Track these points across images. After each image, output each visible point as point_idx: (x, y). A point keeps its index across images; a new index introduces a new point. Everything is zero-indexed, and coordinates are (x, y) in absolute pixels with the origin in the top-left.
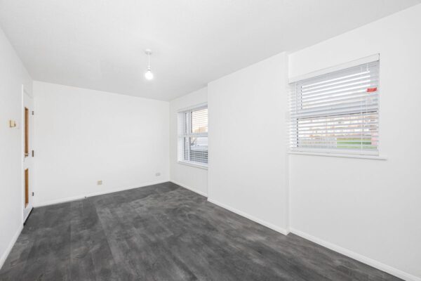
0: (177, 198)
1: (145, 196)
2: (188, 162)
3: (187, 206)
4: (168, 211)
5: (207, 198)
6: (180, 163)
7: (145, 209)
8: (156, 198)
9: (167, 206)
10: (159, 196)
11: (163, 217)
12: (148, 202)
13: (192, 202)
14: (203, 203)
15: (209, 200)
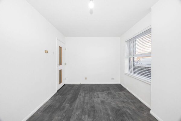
0: (122, 99)
1: (103, 91)
2: (132, 74)
3: (129, 111)
4: (113, 109)
5: (150, 110)
6: (126, 74)
7: (99, 102)
8: (108, 94)
9: (113, 104)
10: (111, 93)
11: (108, 114)
12: (102, 96)
13: (133, 108)
14: (145, 114)
15: (151, 112)
